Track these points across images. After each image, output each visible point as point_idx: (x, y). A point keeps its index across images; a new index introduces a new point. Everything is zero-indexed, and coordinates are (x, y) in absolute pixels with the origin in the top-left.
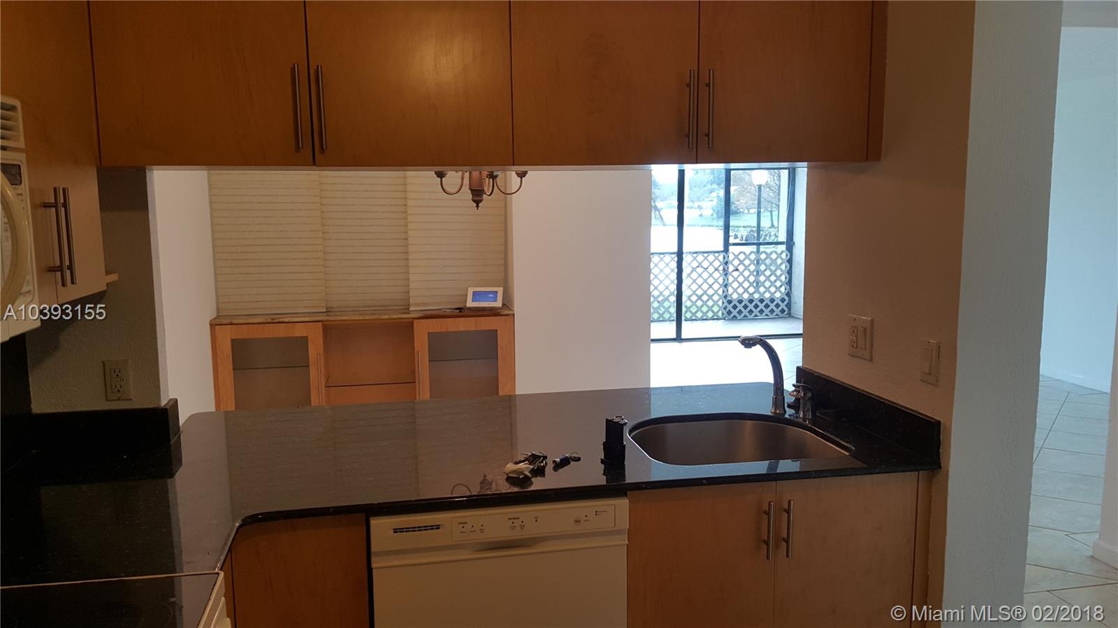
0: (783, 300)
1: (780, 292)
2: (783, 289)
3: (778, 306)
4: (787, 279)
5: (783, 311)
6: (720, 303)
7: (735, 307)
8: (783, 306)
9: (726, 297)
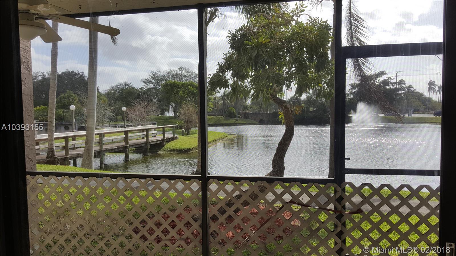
9: (340, 252)
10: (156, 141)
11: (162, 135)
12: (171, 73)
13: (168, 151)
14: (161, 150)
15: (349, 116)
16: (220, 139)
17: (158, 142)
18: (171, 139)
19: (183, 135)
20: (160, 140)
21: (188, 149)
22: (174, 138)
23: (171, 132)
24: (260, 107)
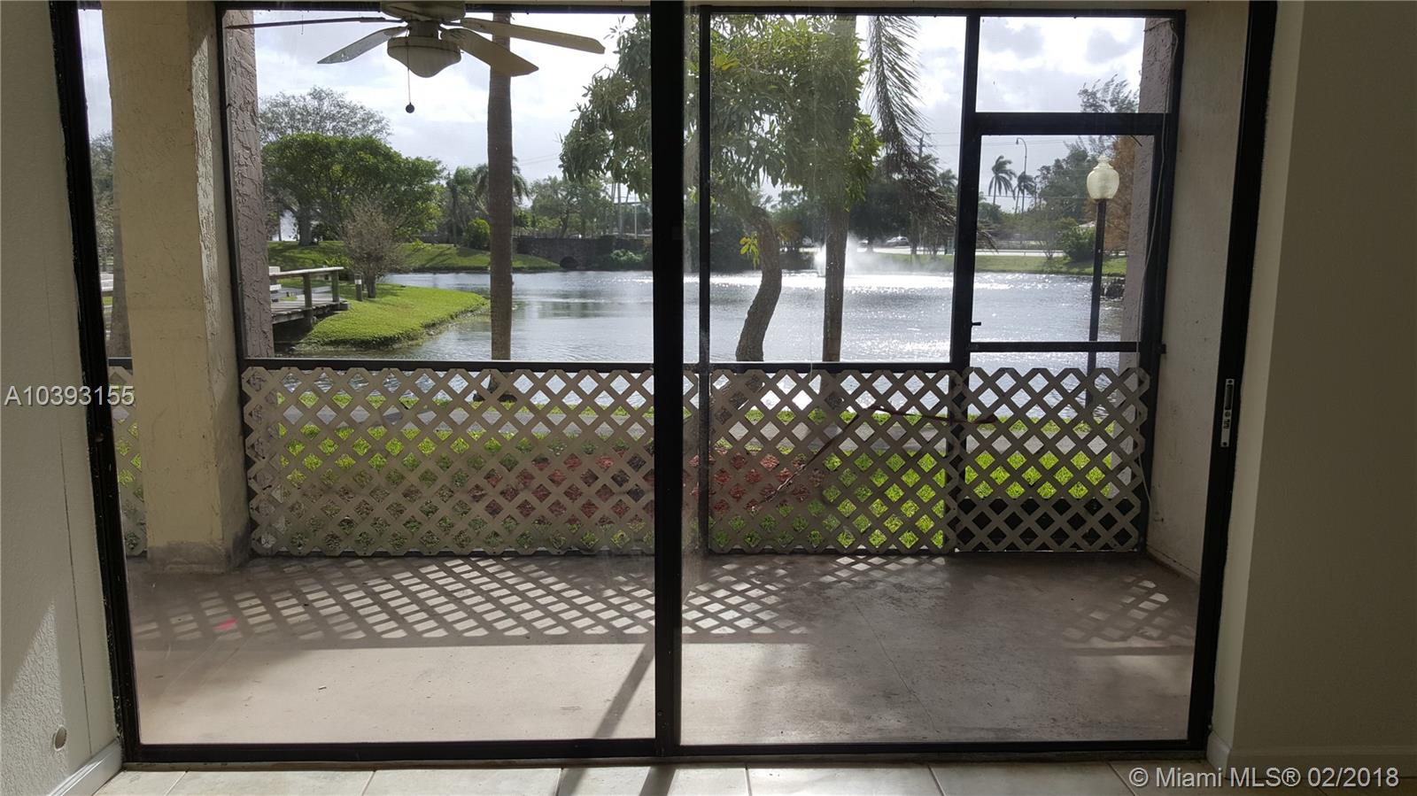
0: (1124, 506)
1: (1119, 484)
2: (1125, 476)
3: (1108, 522)
4: (1140, 450)
5: (1123, 536)
6: (939, 508)
7: (982, 521)
8: (1124, 522)
9: (955, 493)
10: (289, 315)
11: (303, 296)
12: (284, 105)
13: (327, 344)
14: (302, 341)
15: (801, 253)
16: (466, 312)
17: (294, 318)
18: (328, 309)
19: (359, 299)
20: (298, 313)
21: (385, 337)
22: (337, 305)
23: (328, 288)
24: (564, 220)
